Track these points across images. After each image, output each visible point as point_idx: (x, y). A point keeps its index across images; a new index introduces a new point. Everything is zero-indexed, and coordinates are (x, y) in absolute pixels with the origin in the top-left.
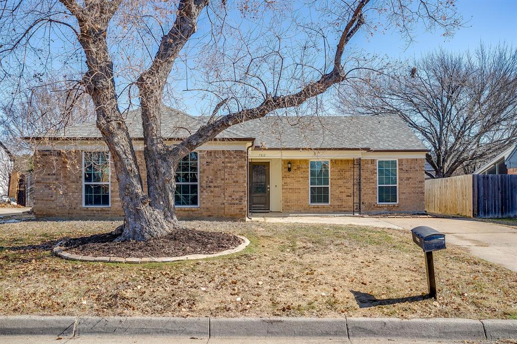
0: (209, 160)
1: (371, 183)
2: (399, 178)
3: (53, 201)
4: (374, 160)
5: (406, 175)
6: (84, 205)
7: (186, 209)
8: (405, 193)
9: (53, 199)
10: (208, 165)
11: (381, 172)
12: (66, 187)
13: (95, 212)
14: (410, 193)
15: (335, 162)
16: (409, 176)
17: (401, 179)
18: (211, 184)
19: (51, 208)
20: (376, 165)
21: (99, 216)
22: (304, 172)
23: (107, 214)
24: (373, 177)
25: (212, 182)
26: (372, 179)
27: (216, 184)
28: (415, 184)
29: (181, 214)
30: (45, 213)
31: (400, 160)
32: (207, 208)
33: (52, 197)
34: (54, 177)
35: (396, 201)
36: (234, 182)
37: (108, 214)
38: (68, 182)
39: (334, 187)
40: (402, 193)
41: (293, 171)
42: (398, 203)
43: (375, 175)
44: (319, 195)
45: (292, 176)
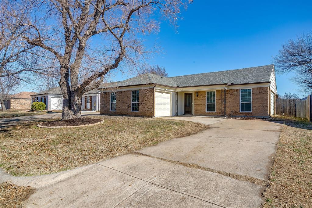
0: (142, 93)
1: (236, 101)
5: (256, 97)
7: (135, 112)
8: (256, 106)
10: (141, 95)
11: (242, 96)
14: (259, 107)
15: (218, 91)
16: (258, 97)
17: (253, 99)
20: (239, 92)
22: (204, 97)
24: (237, 98)
25: (142, 102)
26: (237, 99)
28: (262, 101)
31: (253, 89)
32: (141, 112)
35: (251, 111)
36: (149, 101)
39: (218, 104)
40: (254, 106)
41: (199, 96)
42: (252, 111)
43: (238, 97)
44: (211, 107)
45: (198, 99)
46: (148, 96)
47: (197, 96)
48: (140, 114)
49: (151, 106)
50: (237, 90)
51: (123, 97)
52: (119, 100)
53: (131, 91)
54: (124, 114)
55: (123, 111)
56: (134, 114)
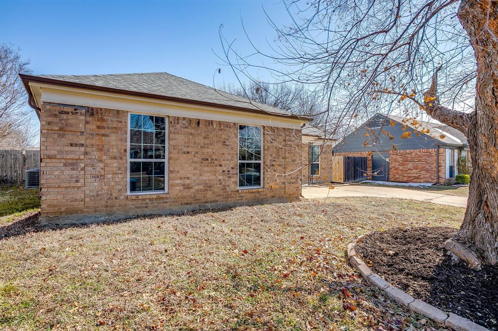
0: (273, 137)
2: (321, 158)
3: (79, 188)
6: (129, 193)
9: (79, 184)
12: (101, 165)
13: (147, 201)
16: (325, 157)
18: (274, 163)
19: (76, 200)
21: (154, 207)
23: (164, 203)
25: (274, 161)
27: (278, 163)
29: (248, 197)
30: (63, 209)
33: (77, 181)
34: (82, 149)
37: (166, 202)
38: (104, 158)
54: (209, 200)
55: (206, 190)
56: (248, 196)
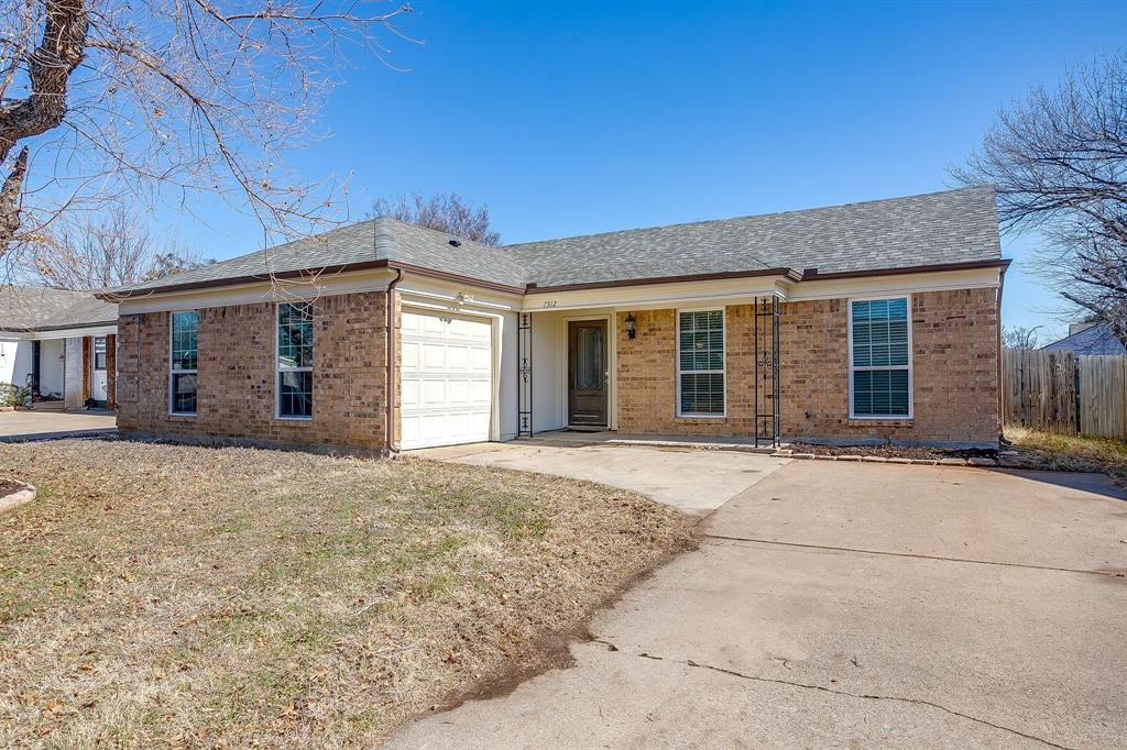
0: (327, 319)
1: (830, 361)
2: (915, 347)
3: (135, 403)
4: (838, 301)
5: (935, 338)
6: (171, 412)
7: (291, 424)
8: (931, 389)
10: (325, 329)
11: (860, 332)
12: (148, 378)
14: (947, 390)
15: (735, 311)
16: (943, 341)
17: (919, 351)
18: (330, 371)
19: (132, 416)
20: (845, 314)
21: (184, 433)
22: (664, 339)
23: (192, 429)
24: (836, 345)
25: (330, 366)
26: (834, 351)
27: (337, 371)
28: (965, 362)
30: (126, 425)
31: (915, 297)
32: (323, 424)
33: (133, 396)
34: (137, 361)
35: (907, 413)
36: (365, 365)
39: (735, 374)
40: (924, 389)
41: (639, 337)
42: (911, 416)
43: (843, 340)
44: (702, 393)
45: (637, 348)
46: (362, 332)
47: (632, 334)
48: (320, 435)
49: (378, 392)
50: (835, 305)
51: (233, 339)
52: (211, 355)
53: (274, 305)
54: (235, 433)
55: (232, 416)
56: (286, 433)
